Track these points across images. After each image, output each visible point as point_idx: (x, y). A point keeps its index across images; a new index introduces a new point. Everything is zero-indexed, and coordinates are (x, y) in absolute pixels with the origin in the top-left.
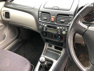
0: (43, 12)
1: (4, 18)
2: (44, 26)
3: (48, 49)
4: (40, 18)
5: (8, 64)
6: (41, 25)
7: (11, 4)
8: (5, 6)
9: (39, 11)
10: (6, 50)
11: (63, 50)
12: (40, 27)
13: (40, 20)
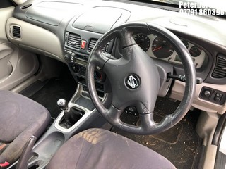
0: (70, 33)
1: (11, 36)
2: (71, 55)
3: (83, 94)
4: (66, 43)
5: (15, 111)
6: (66, 53)
7: (24, 13)
8: (14, 16)
9: (66, 31)
10: (16, 92)
11: (105, 95)
12: (66, 56)
13: (66, 46)
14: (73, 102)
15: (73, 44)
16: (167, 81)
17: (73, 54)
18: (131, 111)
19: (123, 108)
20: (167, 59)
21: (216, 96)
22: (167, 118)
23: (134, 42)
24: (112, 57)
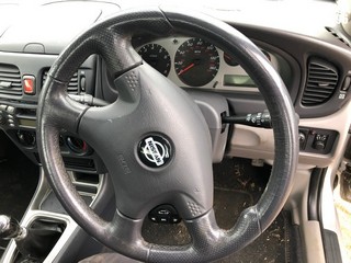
2: (5, 112)
14: (36, 208)
15: (5, 88)
16: (223, 131)
17: (10, 108)
18: (164, 216)
19: (144, 213)
20: (209, 86)
21: (315, 141)
22: (246, 216)
23: (138, 58)
24: (96, 101)
